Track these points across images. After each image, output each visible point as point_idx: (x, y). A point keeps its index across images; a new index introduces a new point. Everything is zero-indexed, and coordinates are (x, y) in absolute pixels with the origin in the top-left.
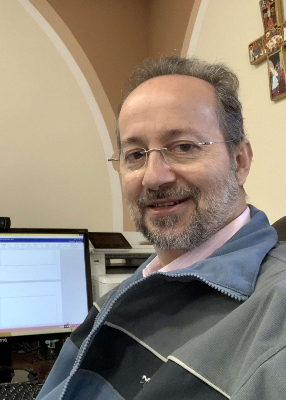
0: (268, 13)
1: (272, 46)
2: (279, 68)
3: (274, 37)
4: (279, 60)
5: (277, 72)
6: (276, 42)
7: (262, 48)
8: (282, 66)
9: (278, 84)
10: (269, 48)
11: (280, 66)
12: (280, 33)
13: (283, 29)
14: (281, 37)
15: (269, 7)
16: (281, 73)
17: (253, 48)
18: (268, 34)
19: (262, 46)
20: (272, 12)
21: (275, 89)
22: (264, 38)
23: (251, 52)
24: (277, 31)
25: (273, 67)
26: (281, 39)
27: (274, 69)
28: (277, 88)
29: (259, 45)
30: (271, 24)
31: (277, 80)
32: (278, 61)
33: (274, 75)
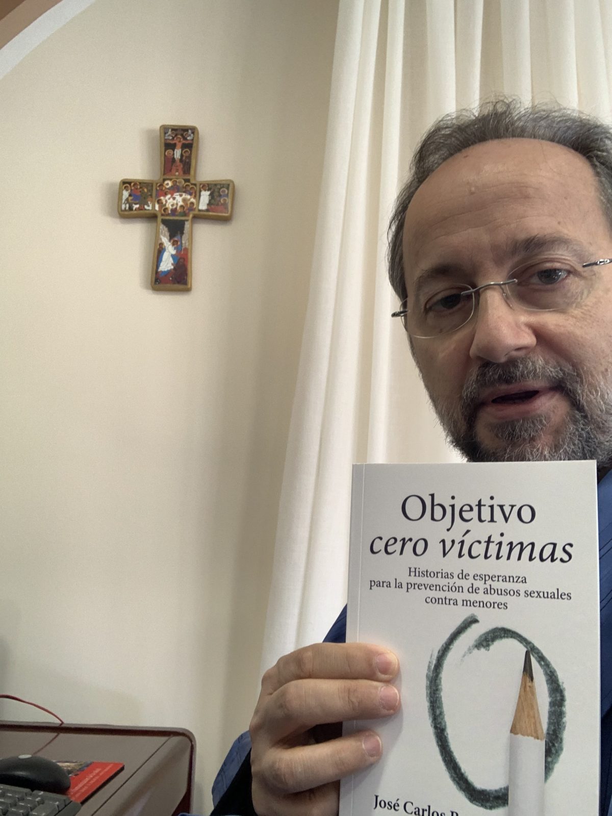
0: (175, 152)
1: (173, 205)
2: (179, 243)
3: (180, 193)
4: (182, 233)
5: (175, 249)
6: (181, 203)
7: (149, 198)
8: (185, 243)
9: (172, 267)
10: (165, 205)
11: (183, 242)
12: (194, 194)
13: (200, 191)
14: (193, 200)
15: (179, 145)
16: (182, 253)
17: (131, 190)
18: (168, 184)
19: (151, 195)
20: (184, 154)
21: (165, 272)
22: (158, 185)
23: (126, 194)
24: (188, 189)
25: (169, 238)
26: (192, 203)
27: (170, 241)
28: (169, 272)
29: (146, 190)
30: (177, 171)
31: (171, 261)
32: (179, 232)
33: (167, 250)
